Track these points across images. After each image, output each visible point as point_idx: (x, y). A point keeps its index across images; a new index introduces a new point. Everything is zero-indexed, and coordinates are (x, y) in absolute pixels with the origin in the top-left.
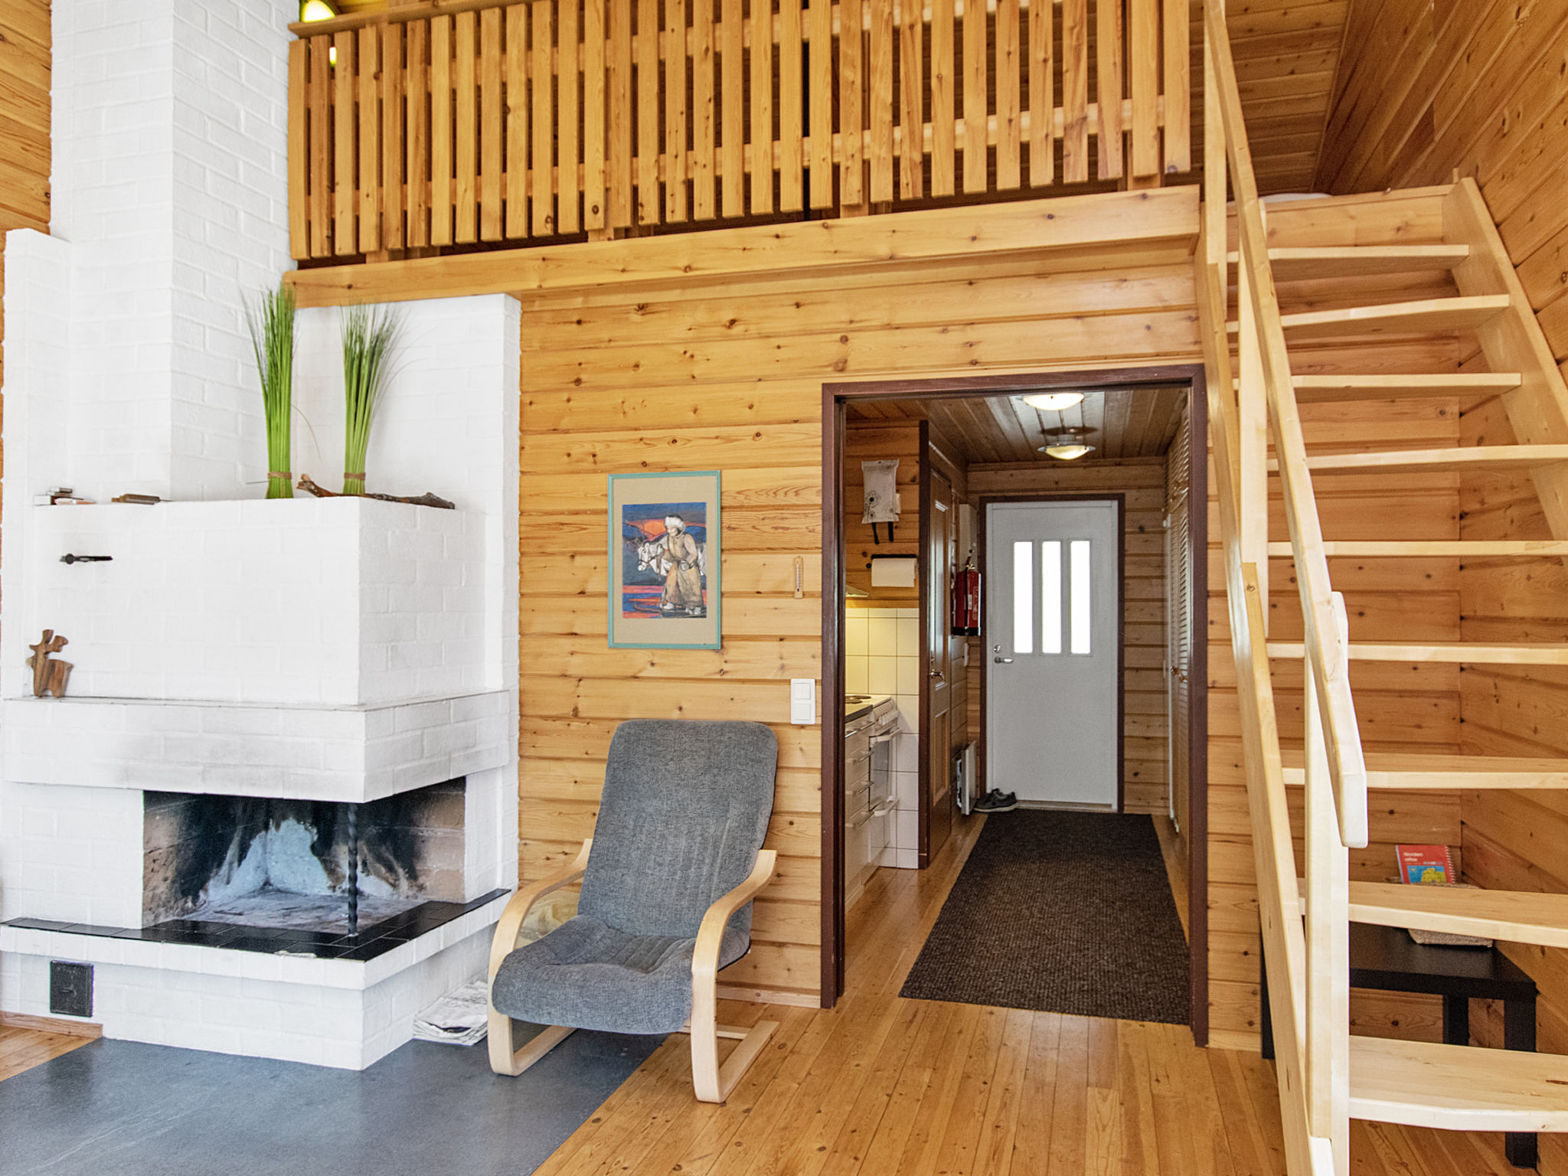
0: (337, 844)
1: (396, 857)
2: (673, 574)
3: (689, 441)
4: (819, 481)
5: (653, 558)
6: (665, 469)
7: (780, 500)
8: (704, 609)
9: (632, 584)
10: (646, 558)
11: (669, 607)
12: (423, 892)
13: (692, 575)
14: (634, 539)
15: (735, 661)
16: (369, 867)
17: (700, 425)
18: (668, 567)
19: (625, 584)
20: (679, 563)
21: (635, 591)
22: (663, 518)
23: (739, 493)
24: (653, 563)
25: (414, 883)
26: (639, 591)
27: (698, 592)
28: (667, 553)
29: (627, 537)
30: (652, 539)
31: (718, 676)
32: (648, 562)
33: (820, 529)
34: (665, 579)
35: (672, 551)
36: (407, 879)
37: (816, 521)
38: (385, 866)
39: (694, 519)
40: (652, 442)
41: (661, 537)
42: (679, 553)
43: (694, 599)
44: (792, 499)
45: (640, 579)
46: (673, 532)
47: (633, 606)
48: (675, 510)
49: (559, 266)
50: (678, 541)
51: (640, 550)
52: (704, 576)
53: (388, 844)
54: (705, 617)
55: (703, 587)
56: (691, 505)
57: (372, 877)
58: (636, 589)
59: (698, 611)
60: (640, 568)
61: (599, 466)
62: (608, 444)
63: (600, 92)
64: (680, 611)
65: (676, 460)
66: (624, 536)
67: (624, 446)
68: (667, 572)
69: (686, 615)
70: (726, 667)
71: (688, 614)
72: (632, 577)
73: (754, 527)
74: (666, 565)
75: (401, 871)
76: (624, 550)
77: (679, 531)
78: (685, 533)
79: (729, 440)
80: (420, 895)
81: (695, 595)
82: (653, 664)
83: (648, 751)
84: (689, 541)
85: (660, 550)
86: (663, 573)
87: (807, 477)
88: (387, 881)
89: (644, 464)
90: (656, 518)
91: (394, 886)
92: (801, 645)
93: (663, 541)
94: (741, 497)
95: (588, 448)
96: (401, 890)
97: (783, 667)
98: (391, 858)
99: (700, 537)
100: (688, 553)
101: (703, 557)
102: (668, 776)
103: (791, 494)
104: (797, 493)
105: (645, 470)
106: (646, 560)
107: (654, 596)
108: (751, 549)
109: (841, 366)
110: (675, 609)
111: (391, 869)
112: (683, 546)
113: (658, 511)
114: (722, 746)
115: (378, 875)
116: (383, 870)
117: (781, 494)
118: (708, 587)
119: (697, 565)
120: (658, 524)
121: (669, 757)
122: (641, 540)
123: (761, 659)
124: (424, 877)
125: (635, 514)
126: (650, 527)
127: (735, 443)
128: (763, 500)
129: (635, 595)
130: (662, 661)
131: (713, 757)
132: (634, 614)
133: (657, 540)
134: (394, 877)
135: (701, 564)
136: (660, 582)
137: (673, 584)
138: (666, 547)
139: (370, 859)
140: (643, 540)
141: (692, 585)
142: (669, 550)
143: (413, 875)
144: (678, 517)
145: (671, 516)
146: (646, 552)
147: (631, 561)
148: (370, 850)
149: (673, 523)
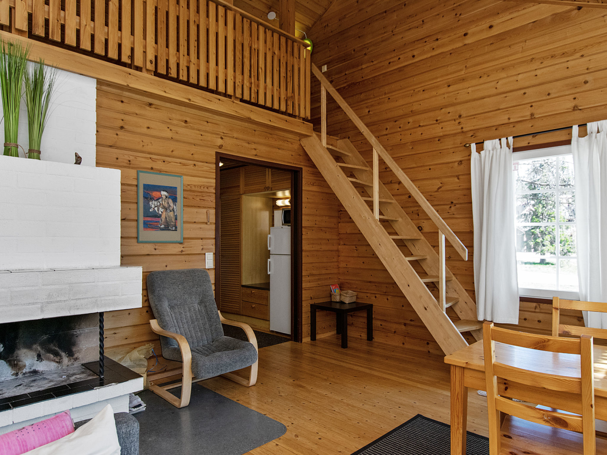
0: (19, 349)
1: (60, 347)
2: (164, 213)
3: (170, 162)
4: (214, 185)
5: (156, 207)
6: (160, 172)
7: (202, 189)
8: (176, 228)
9: (148, 217)
10: (153, 206)
11: (163, 226)
12: (77, 360)
13: (171, 214)
14: (148, 198)
15: (187, 247)
16: (42, 357)
17: (174, 157)
18: (162, 211)
19: (144, 216)
20: (166, 209)
21: (149, 220)
22: (160, 191)
23: (188, 185)
24: (156, 209)
25: (71, 358)
26: (150, 220)
27: (174, 221)
28: (162, 205)
29: (145, 197)
30: (155, 199)
31: (181, 253)
32: (154, 208)
33: (214, 201)
34: (161, 215)
35: (164, 204)
36: (67, 357)
37: (213, 198)
38: (53, 354)
39: (172, 193)
40: (156, 160)
41: (159, 199)
42: (166, 205)
43: (172, 223)
44: (206, 190)
45: (151, 215)
46: (164, 197)
47: (147, 225)
48: (165, 189)
49: (137, 80)
50: (166, 201)
51: (151, 203)
52: (176, 215)
53: (55, 342)
54: (177, 230)
55: (176, 219)
56: (171, 187)
57: (44, 362)
58: (149, 219)
59: (174, 228)
60: (151, 210)
61: (131, 166)
62: (136, 157)
63: (153, 14)
64: (167, 228)
65: (164, 168)
66: (144, 197)
67: (143, 160)
68: (162, 212)
69: (169, 230)
70: (183, 249)
71: (170, 229)
72: (147, 213)
73: (193, 198)
74: (161, 210)
75: (63, 354)
76: (144, 202)
77: (166, 197)
78: (169, 198)
79: (184, 165)
80: (75, 363)
81: (173, 222)
82: (155, 249)
83: (171, 282)
84: (170, 201)
85: (159, 204)
86: (160, 213)
87: (210, 183)
88: (54, 361)
89: (152, 168)
90: (157, 191)
91: (59, 362)
92: (209, 241)
93: (160, 200)
94: (189, 187)
95: (127, 157)
96: (64, 363)
97: (202, 249)
98: (57, 349)
99: (175, 200)
100: (170, 206)
101: (176, 208)
102: (180, 290)
103: (206, 188)
104: (207, 188)
105: (151, 171)
106: (153, 207)
107: (156, 222)
108: (192, 206)
109: (221, 147)
110: (165, 227)
111: (56, 354)
112: (168, 203)
113: (159, 188)
114: (197, 277)
115: (49, 359)
116: (52, 356)
117: (202, 188)
118: (178, 219)
119: (174, 211)
120: (158, 193)
121: (178, 283)
122: (151, 199)
123: (196, 246)
124: (78, 354)
125: (148, 188)
126: (155, 194)
127: (187, 167)
128: (196, 189)
129: (148, 221)
130: (159, 248)
131: (194, 281)
132: (148, 229)
133: (158, 199)
134: (59, 358)
135: (175, 210)
136: (160, 216)
137: (164, 217)
138: (161, 203)
139: (42, 352)
140: (152, 199)
141: (171, 218)
142: (162, 204)
143: (70, 354)
144: (166, 191)
145: (163, 191)
146: (153, 204)
147: (147, 207)
148: (42, 348)
149: (164, 193)
